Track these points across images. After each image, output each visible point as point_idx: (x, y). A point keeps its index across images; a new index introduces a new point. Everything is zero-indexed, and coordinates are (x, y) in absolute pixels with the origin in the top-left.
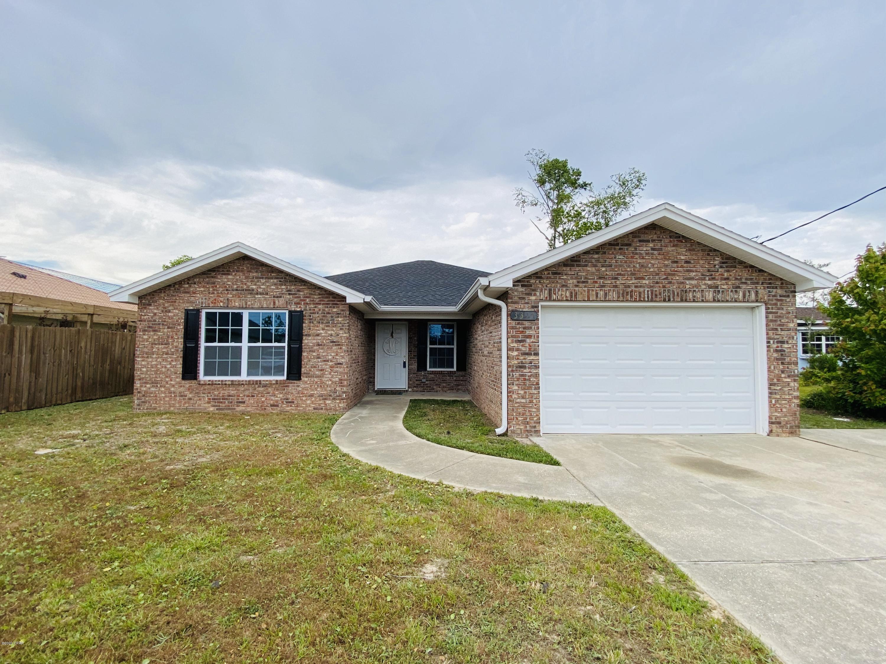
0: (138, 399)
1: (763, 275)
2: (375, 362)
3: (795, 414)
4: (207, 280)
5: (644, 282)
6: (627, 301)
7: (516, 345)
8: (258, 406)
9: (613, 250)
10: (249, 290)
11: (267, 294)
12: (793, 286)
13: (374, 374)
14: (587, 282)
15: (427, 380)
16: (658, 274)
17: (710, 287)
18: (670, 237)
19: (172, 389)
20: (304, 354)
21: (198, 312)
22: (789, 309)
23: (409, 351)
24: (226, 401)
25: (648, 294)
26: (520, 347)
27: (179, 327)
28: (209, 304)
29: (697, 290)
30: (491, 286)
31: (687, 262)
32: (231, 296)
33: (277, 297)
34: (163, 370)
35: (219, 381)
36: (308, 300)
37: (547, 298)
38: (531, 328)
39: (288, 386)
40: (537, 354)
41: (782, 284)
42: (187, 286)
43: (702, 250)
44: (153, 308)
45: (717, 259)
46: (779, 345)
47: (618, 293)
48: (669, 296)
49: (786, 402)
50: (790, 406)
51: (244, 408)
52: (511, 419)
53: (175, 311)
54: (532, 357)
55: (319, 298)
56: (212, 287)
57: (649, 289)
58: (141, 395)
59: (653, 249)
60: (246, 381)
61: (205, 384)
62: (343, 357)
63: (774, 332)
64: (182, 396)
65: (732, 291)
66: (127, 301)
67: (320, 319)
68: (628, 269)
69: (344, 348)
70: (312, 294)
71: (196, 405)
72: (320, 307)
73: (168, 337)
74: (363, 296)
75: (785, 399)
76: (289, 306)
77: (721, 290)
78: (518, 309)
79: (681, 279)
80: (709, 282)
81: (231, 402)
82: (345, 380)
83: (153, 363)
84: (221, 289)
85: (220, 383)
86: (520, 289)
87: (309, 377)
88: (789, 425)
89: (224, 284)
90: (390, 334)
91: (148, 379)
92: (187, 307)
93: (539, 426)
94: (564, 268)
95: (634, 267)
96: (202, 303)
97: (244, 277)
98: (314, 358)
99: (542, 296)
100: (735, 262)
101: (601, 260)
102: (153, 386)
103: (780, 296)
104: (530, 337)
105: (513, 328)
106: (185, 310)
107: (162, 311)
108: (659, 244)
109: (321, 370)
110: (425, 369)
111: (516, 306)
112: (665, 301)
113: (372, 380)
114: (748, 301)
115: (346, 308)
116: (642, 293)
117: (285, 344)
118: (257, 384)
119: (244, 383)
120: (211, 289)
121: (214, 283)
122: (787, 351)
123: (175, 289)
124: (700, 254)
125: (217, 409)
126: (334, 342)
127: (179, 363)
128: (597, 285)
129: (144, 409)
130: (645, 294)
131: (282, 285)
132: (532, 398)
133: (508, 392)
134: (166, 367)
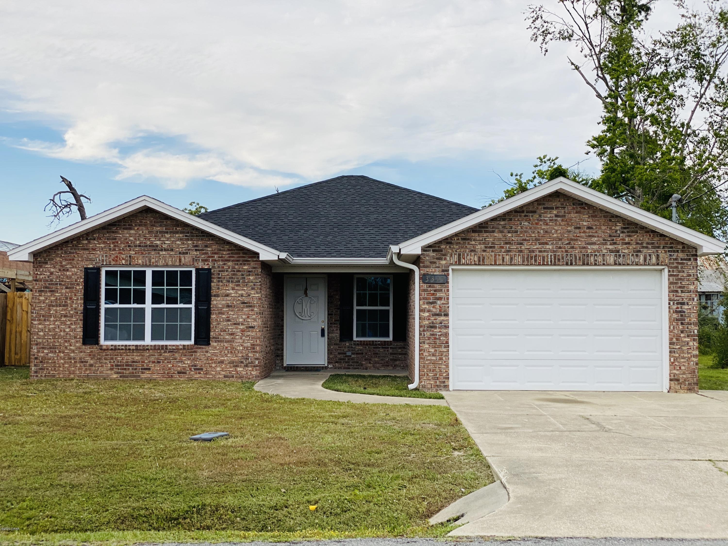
0: (35, 365)
1: (664, 240)
2: (283, 329)
3: (694, 372)
4: (108, 235)
5: (548, 247)
6: (531, 265)
7: (428, 307)
8: (164, 373)
9: (519, 217)
10: (153, 246)
11: (172, 250)
12: (694, 250)
13: (282, 344)
14: (494, 247)
15: (353, 354)
16: (560, 240)
17: (611, 251)
18: (574, 204)
19: (72, 355)
20: (213, 316)
21: (98, 270)
22: (690, 271)
23: (328, 314)
24: (131, 368)
25: (551, 259)
26: (432, 309)
27: (78, 288)
28: (110, 262)
29: (598, 254)
30: (401, 253)
31: (589, 228)
32: (134, 253)
33: (184, 253)
34: (62, 334)
35: (122, 346)
36: (216, 256)
37: (456, 262)
38: (441, 290)
39: (195, 352)
40: (447, 315)
41: (684, 247)
42: (86, 242)
43: (604, 216)
44: (49, 266)
45: (618, 224)
46: (679, 306)
47: (523, 257)
48: (571, 260)
49: (685, 360)
50: (689, 364)
51: (149, 375)
52: (422, 375)
53: (73, 270)
54: (443, 318)
55: (228, 254)
56: (113, 243)
57: (553, 254)
58: (38, 361)
59: (556, 216)
60: (151, 346)
61: (107, 349)
62: (255, 320)
63: (675, 294)
64: (82, 362)
65: (633, 255)
66: (27, 260)
67: (230, 278)
68: (533, 235)
69: (256, 309)
70: (220, 250)
71: (98, 372)
72: (230, 264)
73: (67, 298)
74: (277, 253)
75: (683, 358)
76: (196, 264)
77: (622, 254)
78: (429, 273)
79: (583, 245)
80: (611, 247)
81: (136, 369)
82: (257, 345)
83: (51, 326)
84: (123, 246)
85: (123, 347)
86: (431, 254)
87: (219, 341)
88: (687, 383)
89: (126, 239)
90: (303, 292)
91: (46, 344)
92: (87, 265)
93: (448, 381)
94: (473, 234)
95: (538, 232)
96: (103, 261)
97: (147, 232)
98: (223, 321)
99: (452, 261)
100: (636, 227)
101: (507, 226)
102: (52, 352)
103: (682, 260)
104: (440, 299)
105: (424, 290)
106: (85, 268)
107: (60, 270)
108: (563, 211)
109: (232, 334)
110: (351, 338)
111: (427, 269)
112: (567, 264)
113: (279, 352)
114: (649, 264)
115: (259, 266)
116: (546, 258)
117: (192, 306)
118: (162, 349)
119: (149, 347)
120: (112, 246)
121: (115, 239)
122: (686, 312)
123: (73, 246)
124: (602, 220)
125: (121, 377)
126: (245, 303)
127: (78, 326)
128: (503, 250)
129: (41, 376)
130: (548, 258)
131: (188, 240)
132: (442, 355)
133: (420, 350)
134: (64, 331)
